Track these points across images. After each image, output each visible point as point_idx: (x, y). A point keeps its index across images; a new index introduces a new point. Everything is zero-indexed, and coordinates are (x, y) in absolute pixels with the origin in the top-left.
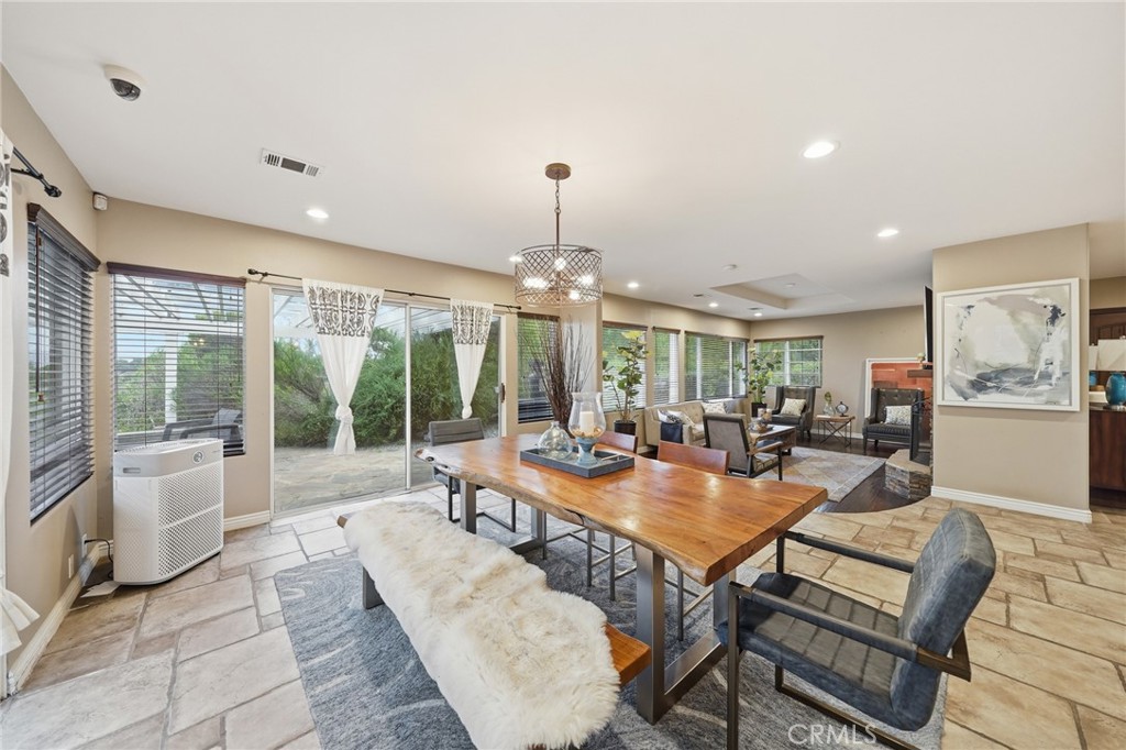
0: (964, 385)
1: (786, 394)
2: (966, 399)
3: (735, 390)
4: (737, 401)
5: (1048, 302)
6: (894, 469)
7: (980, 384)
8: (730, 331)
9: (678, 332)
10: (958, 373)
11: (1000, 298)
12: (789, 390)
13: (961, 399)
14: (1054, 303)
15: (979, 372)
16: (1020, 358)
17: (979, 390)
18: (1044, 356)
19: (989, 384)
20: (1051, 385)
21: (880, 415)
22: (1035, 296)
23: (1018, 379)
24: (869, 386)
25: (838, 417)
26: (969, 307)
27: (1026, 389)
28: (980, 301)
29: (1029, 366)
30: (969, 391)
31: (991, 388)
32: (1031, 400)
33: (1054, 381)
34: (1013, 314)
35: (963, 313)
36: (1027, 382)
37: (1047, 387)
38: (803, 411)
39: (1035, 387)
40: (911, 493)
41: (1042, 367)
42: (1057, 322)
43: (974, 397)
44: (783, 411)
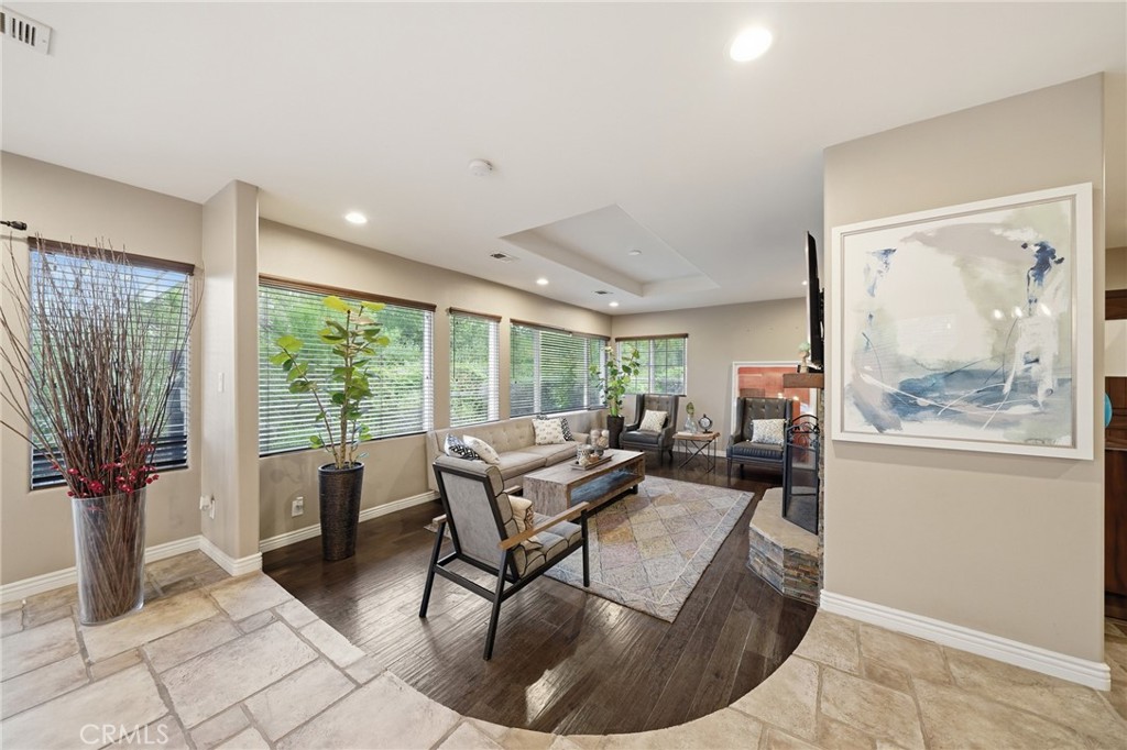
0: (877, 403)
1: (647, 404)
2: (881, 429)
3: (593, 398)
4: (594, 413)
5: (1031, 236)
6: (762, 537)
7: (906, 401)
8: (583, 324)
9: (498, 319)
10: (868, 379)
11: (941, 231)
12: (651, 400)
13: (873, 429)
14: (1041, 238)
15: (904, 377)
16: (976, 351)
17: (904, 414)
18: (1022, 347)
19: (921, 401)
20: (1035, 404)
21: (746, 433)
22: (1007, 226)
23: (973, 392)
24: (735, 394)
25: (701, 435)
26: (887, 252)
27: (989, 413)
28: (905, 240)
29: (992, 366)
30: (887, 414)
31: (924, 408)
32: (998, 434)
33: (1040, 397)
34: (964, 264)
35: (877, 264)
36: (992, 396)
37: (1028, 409)
38: (665, 425)
39: (1006, 407)
40: (786, 583)
41: (1017, 367)
42: (1048, 275)
43: (898, 427)
44: (642, 427)
